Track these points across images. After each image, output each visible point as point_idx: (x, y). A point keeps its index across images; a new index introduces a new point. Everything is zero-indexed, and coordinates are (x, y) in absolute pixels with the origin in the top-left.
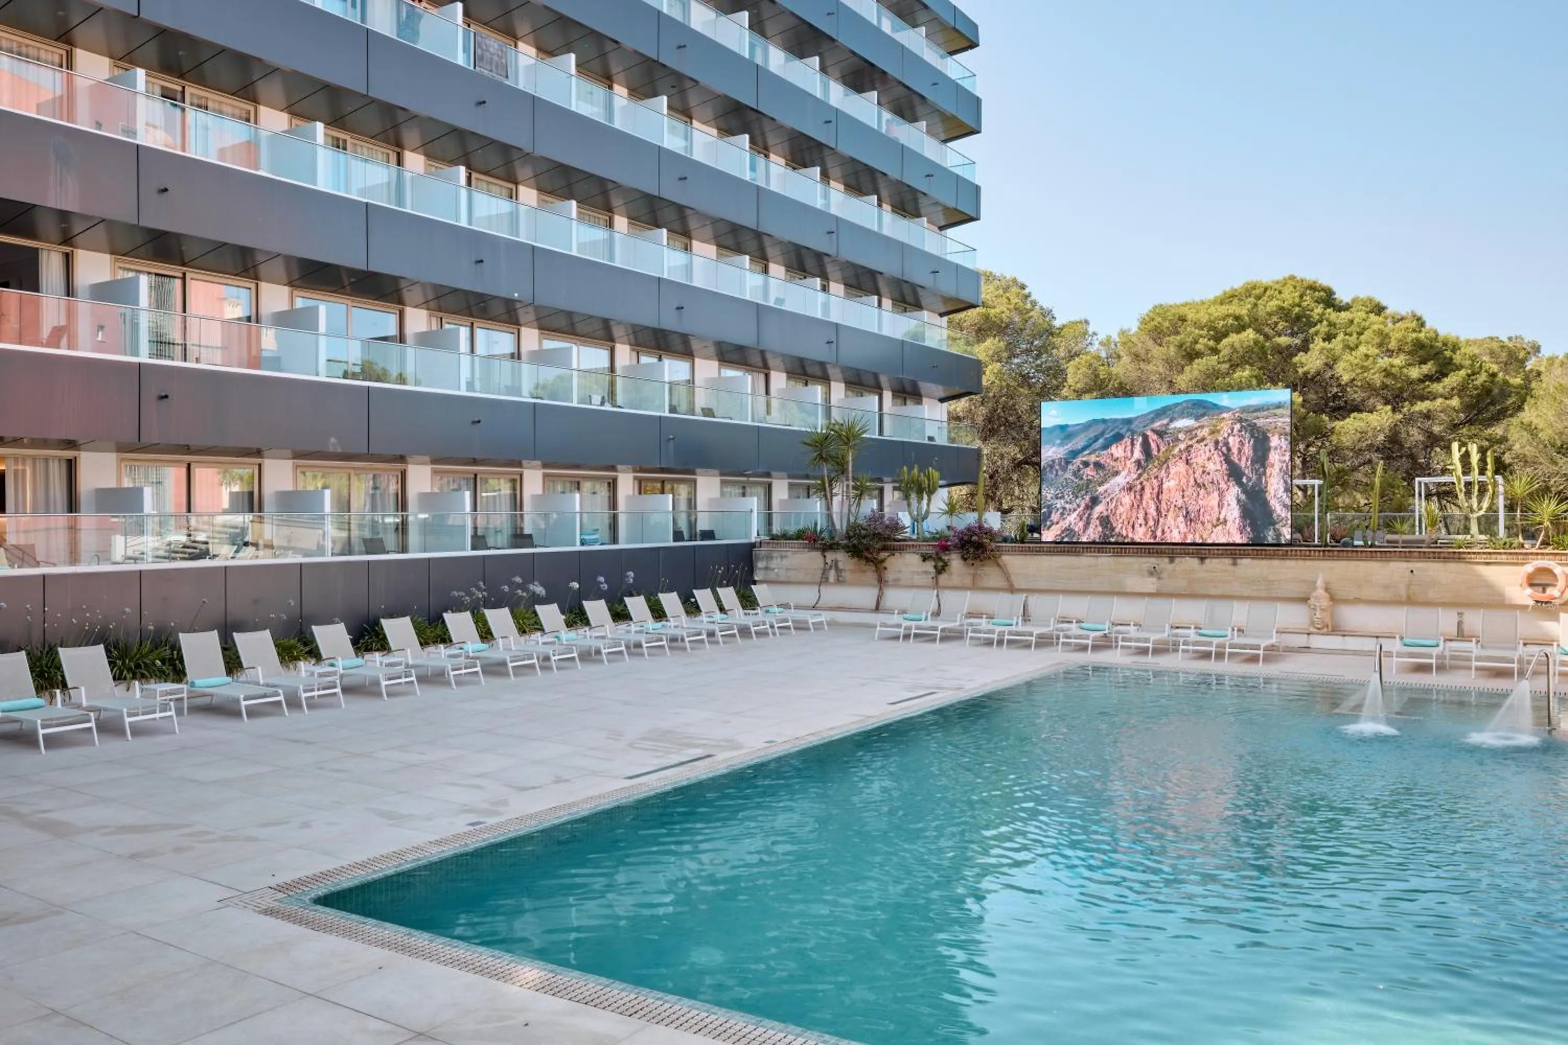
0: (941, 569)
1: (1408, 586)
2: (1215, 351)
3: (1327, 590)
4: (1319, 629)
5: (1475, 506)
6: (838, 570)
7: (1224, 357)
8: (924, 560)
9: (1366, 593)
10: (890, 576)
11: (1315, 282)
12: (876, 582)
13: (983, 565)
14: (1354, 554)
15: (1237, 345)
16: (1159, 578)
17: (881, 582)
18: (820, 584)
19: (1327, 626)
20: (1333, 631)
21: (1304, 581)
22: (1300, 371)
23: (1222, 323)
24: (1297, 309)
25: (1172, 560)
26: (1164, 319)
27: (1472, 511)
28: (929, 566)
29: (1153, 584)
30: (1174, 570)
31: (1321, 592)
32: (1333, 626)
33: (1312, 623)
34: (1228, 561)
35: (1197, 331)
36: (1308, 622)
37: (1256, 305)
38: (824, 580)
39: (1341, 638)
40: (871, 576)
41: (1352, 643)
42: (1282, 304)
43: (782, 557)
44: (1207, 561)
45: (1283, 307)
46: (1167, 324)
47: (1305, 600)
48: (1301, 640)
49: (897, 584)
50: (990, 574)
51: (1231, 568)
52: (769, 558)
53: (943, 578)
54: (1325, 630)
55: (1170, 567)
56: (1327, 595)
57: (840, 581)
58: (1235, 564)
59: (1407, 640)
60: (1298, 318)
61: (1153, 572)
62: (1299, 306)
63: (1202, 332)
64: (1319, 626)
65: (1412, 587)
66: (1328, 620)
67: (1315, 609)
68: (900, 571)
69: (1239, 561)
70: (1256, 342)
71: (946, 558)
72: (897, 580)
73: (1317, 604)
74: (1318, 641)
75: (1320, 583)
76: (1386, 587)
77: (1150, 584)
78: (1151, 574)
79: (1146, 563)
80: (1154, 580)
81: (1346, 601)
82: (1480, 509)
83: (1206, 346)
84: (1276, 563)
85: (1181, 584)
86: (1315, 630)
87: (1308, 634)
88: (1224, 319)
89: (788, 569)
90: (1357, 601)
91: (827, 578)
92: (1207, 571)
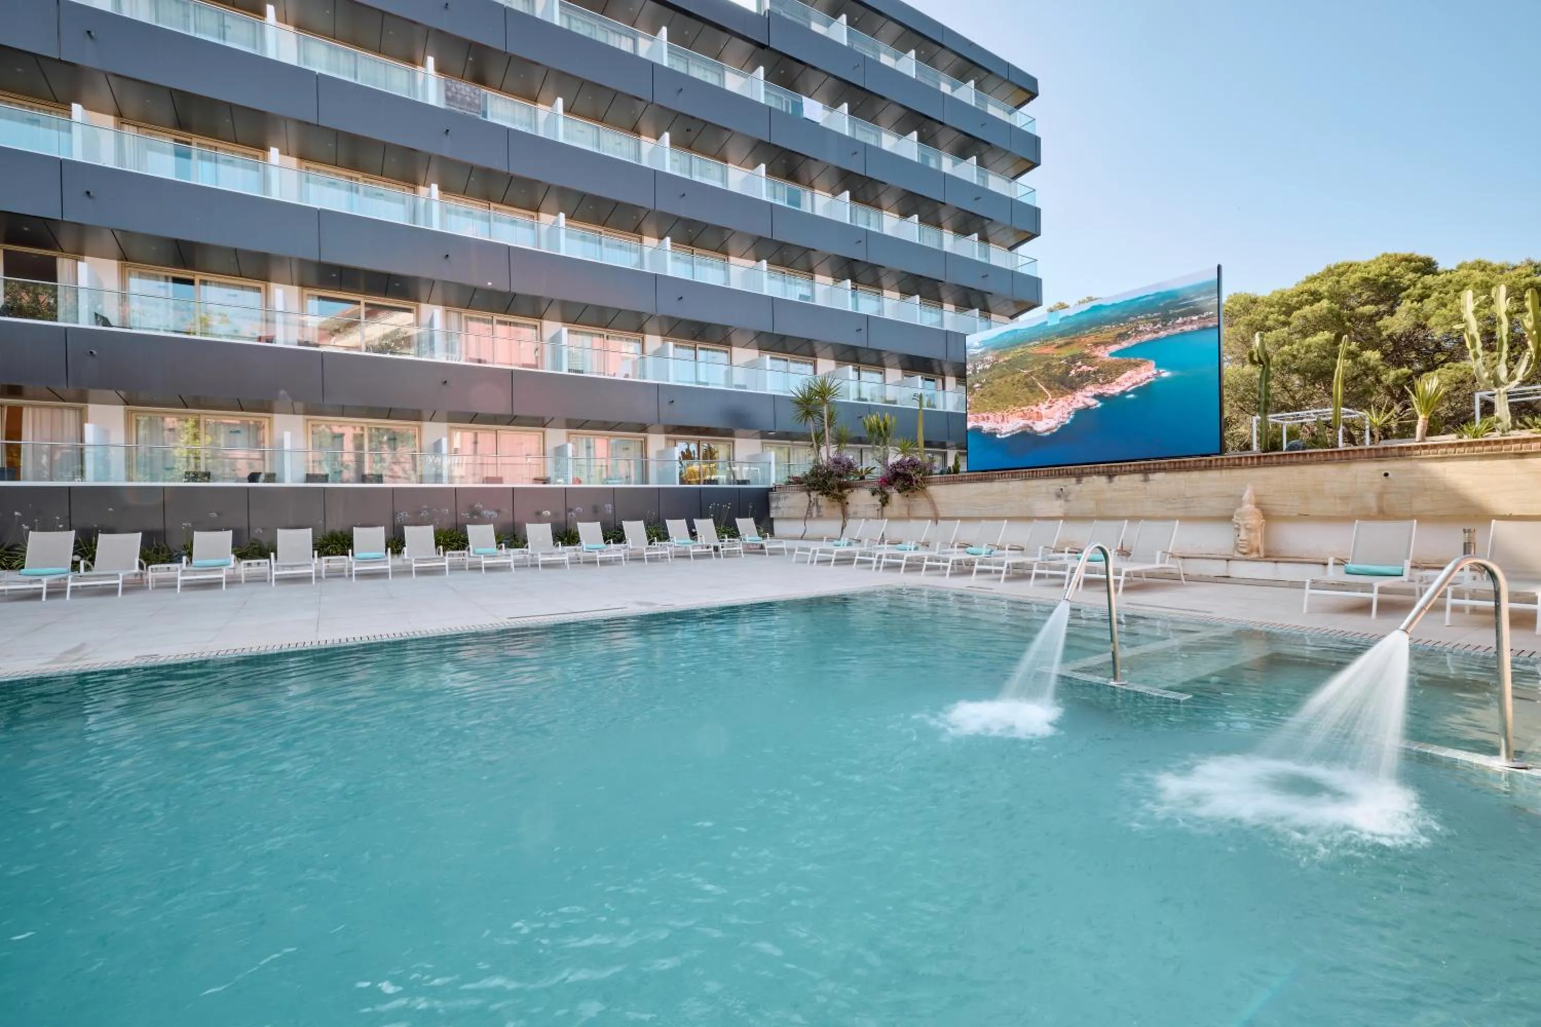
0: (885, 501)
1: (1380, 496)
2: (1285, 324)
3: (1258, 505)
4: (1245, 554)
5: (1503, 374)
6: (819, 507)
7: (1295, 328)
8: (873, 494)
9: (1316, 507)
10: (851, 509)
11: (1411, 255)
12: (841, 516)
13: (915, 496)
14: (1301, 457)
15: (1309, 316)
16: (1067, 501)
17: (845, 515)
18: (805, 519)
19: (1258, 552)
20: (1266, 557)
21: (1230, 496)
22: (1384, 333)
23: (1296, 299)
24: (1384, 278)
25: (1079, 482)
26: (1235, 304)
27: (1497, 383)
28: (876, 500)
29: (1061, 507)
30: (1081, 491)
31: (1249, 507)
32: (1266, 551)
33: (1237, 546)
34: (1138, 477)
35: (1267, 309)
36: (1232, 545)
37: (1338, 282)
38: (808, 517)
39: (1273, 565)
40: (838, 511)
41: (1287, 572)
42: (1366, 275)
43: (785, 498)
44: (1116, 479)
45: (1367, 279)
46: (1238, 307)
47: (1228, 519)
48: (1218, 568)
49: (856, 517)
50: (921, 505)
51: (1141, 485)
52: (778, 499)
53: (887, 509)
54: (1254, 555)
55: (1077, 488)
56: (1257, 511)
57: (819, 517)
58: (1146, 480)
59: (1351, 567)
60: (1386, 285)
61: (1060, 495)
62: (1386, 275)
63: (1272, 309)
64: (1245, 551)
65: (1386, 496)
66: (1258, 542)
67: (1238, 529)
68: (857, 506)
69: (1151, 476)
70: (1330, 311)
71: (888, 491)
72: (855, 513)
73: (1241, 523)
74: (1241, 569)
75: (1247, 496)
76: (1345, 498)
77: (1057, 507)
78: (1059, 496)
79: (1054, 485)
80: (1061, 502)
81: (1287, 519)
82: (1511, 378)
83: (1276, 320)
84: (1195, 475)
85: (1088, 506)
86: (1240, 556)
87: (1228, 560)
88: (1298, 296)
89: (789, 508)
90: (1304, 517)
91: (811, 514)
92: (1115, 490)
